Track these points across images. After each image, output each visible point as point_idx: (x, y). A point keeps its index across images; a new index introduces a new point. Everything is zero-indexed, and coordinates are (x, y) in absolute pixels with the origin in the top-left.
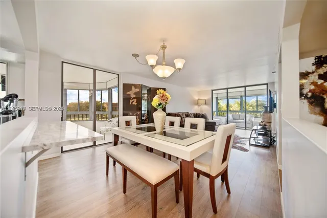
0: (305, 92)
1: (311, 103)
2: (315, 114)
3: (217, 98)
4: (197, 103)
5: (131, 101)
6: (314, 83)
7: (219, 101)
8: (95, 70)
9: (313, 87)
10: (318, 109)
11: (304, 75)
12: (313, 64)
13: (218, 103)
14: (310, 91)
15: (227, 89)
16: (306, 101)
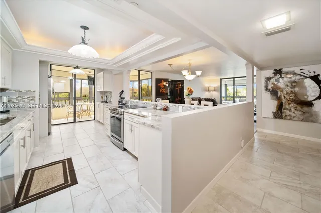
0: (269, 88)
1: (272, 94)
2: (274, 100)
3: (226, 85)
4: (208, 90)
5: (161, 90)
6: (273, 84)
7: (228, 88)
8: (139, 71)
9: (273, 86)
10: (275, 97)
11: (269, 79)
12: (273, 74)
13: (226, 90)
14: (271, 88)
15: (234, 78)
16: (269, 93)
